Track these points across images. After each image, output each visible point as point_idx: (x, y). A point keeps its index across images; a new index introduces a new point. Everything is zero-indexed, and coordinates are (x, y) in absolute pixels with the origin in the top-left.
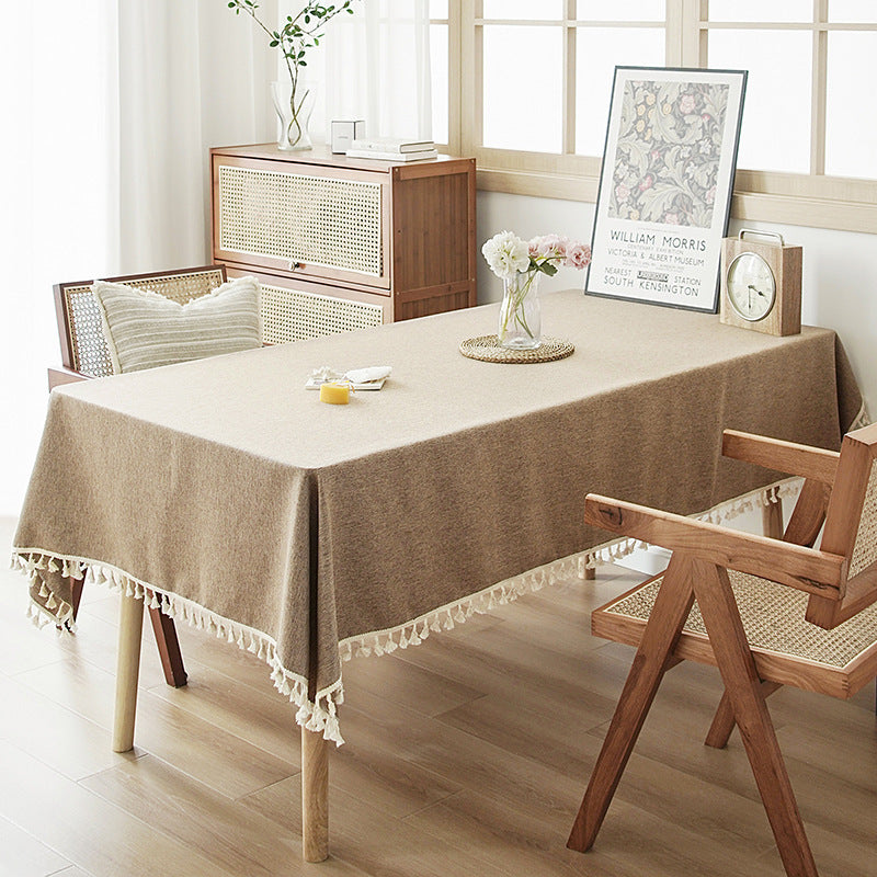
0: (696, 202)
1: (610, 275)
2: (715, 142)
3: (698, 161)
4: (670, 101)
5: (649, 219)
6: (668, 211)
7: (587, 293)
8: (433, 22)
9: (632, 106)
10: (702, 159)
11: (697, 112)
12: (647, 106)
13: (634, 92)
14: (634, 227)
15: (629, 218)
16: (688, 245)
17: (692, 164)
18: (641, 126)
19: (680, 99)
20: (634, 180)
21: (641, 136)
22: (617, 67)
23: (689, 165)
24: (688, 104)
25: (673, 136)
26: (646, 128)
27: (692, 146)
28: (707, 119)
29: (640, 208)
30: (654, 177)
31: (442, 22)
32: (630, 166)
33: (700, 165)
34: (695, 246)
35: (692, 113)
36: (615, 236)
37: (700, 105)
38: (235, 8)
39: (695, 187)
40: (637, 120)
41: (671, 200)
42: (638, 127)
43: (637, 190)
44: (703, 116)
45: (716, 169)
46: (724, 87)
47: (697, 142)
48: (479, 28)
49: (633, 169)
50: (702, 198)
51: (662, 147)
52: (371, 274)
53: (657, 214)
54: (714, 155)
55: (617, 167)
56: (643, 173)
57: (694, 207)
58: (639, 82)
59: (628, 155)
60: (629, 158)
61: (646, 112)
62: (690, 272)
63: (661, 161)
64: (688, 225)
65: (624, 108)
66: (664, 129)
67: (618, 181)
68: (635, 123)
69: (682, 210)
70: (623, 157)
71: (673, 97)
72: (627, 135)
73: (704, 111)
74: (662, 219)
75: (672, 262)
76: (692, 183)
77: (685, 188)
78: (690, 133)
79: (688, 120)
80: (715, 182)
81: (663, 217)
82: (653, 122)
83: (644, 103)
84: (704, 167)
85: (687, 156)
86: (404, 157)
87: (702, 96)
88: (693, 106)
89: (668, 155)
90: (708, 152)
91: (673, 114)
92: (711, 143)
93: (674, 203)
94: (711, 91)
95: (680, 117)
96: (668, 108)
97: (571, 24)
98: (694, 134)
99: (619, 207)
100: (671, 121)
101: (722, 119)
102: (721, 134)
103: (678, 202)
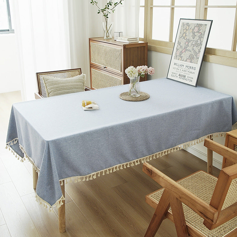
0: (195, 57)
1: (172, 74)
2: (202, 40)
3: (197, 45)
4: (192, 28)
5: (183, 60)
6: (188, 59)
7: (167, 78)
8: (141, 6)
9: (183, 29)
10: (198, 45)
11: (198, 32)
12: (186, 30)
13: (184, 26)
14: (179, 62)
15: (178, 60)
16: (191, 68)
17: (195, 46)
18: (184, 35)
19: (194, 28)
20: (181, 50)
21: (184, 38)
22: (181, 19)
23: (194, 46)
24: (196, 29)
25: (191, 38)
26: (185, 36)
27: (196, 41)
28: (200, 34)
29: (181, 57)
30: (186, 49)
31: (143, 6)
32: (180, 46)
33: (197, 47)
34: (193, 68)
35: (197, 32)
36: (175, 64)
37: (199, 30)
38: (93, 3)
39: (195, 52)
40: (184, 33)
41: (189, 56)
42: (183, 36)
43: (181, 52)
44: (199, 33)
45: (201, 48)
46: (206, 25)
47: (197, 40)
48: (152, 8)
49: (181, 47)
50: (196, 56)
51: (188, 41)
52: (119, 71)
53: (185, 59)
54: (201, 44)
55: (177, 46)
56: (183, 48)
57: (194, 58)
58: (185, 23)
59: (180, 43)
60: (180, 44)
61: (186, 31)
62: (191, 75)
63: (188, 45)
64: (192, 63)
65: (181, 30)
66: (190, 36)
67: (177, 50)
68: (183, 34)
69: (191, 59)
70: (179, 43)
71: (193, 27)
72: (181, 37)
73: (200, 31)
74: (186, 61)
75: (187, 72)
76: (195, 51)
77: (192, 53)
78: (196, 38)
79: (196, 34)
80: (200, 52)
81: (187, 60)
82: (187, 34)
83: (186, 29)
84: (198, 47)
85: (194, 44)
86: (128, 42)
87: (200, 27)
88: (197, 30)
89: (190, 43)
90: (199, 43)
91: (192, 32)
92: (200, 41)
93: (189, 57)
94: (202, 26)
95: (194, 33)
96: (191, 30)
97: (173, 7)
98: (197, 38)
99: (177, 56)
100: (191, 34)
101: (204, 34)
102: (203, 38)
103: (190, 56)
